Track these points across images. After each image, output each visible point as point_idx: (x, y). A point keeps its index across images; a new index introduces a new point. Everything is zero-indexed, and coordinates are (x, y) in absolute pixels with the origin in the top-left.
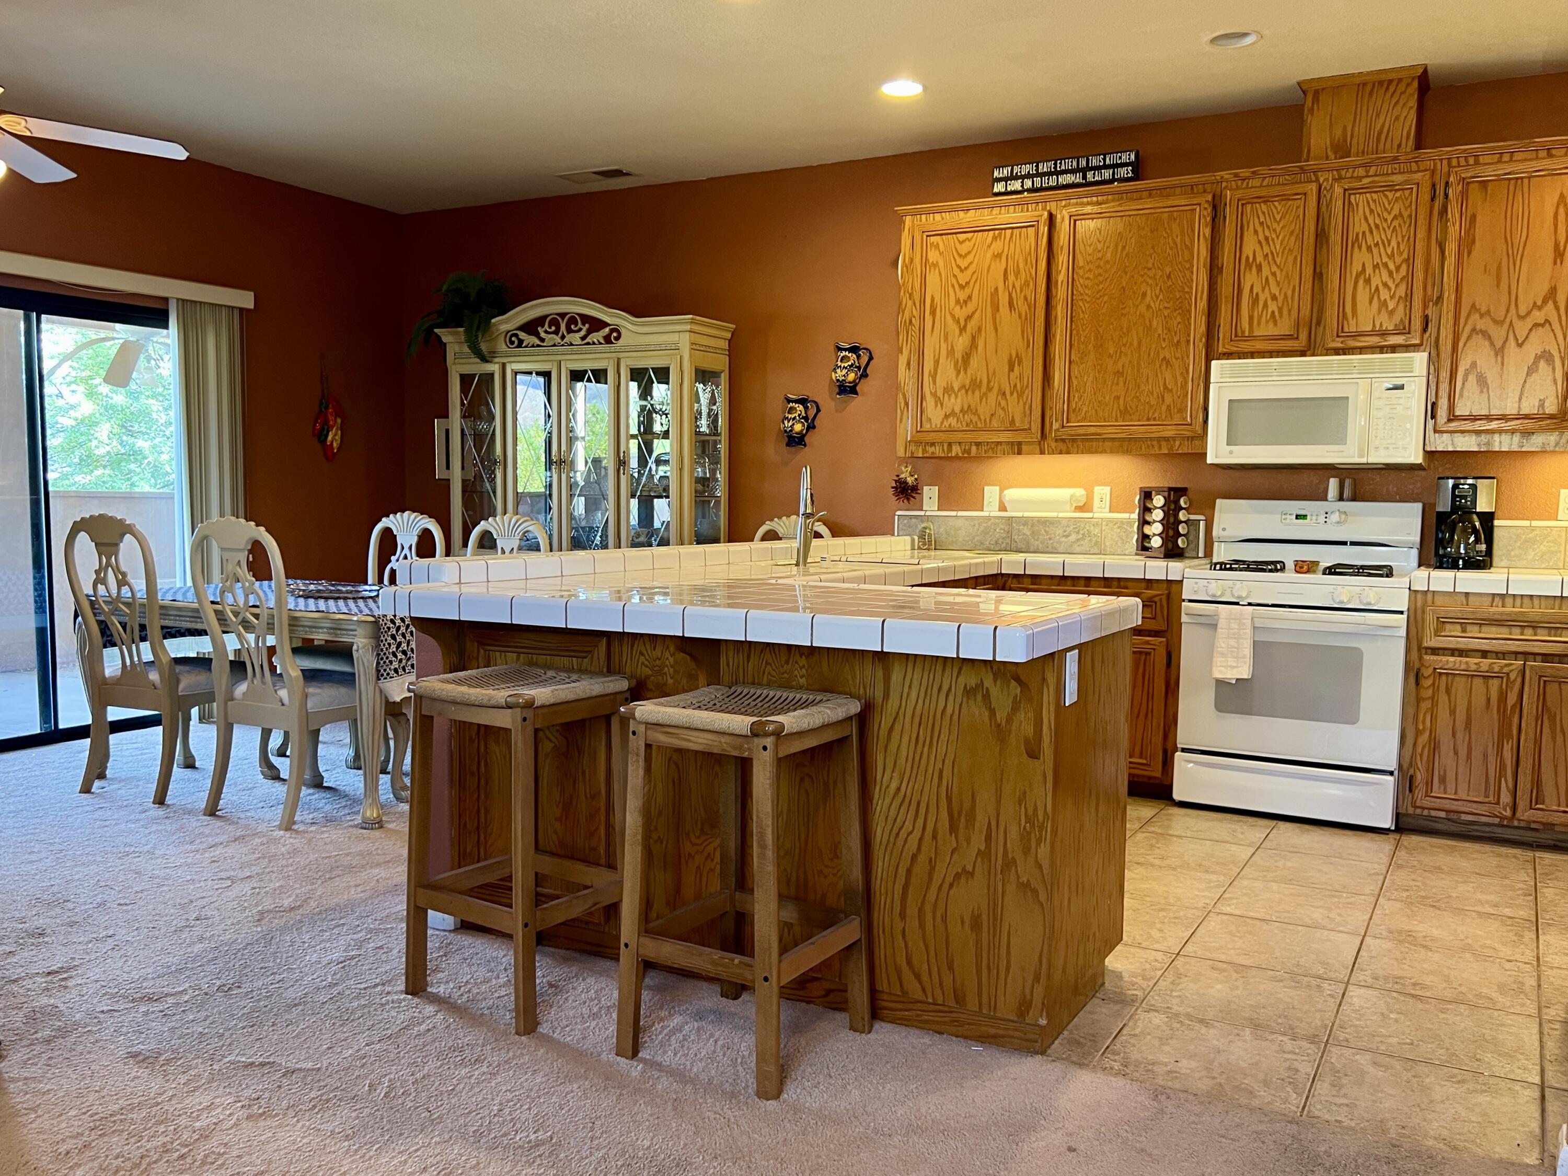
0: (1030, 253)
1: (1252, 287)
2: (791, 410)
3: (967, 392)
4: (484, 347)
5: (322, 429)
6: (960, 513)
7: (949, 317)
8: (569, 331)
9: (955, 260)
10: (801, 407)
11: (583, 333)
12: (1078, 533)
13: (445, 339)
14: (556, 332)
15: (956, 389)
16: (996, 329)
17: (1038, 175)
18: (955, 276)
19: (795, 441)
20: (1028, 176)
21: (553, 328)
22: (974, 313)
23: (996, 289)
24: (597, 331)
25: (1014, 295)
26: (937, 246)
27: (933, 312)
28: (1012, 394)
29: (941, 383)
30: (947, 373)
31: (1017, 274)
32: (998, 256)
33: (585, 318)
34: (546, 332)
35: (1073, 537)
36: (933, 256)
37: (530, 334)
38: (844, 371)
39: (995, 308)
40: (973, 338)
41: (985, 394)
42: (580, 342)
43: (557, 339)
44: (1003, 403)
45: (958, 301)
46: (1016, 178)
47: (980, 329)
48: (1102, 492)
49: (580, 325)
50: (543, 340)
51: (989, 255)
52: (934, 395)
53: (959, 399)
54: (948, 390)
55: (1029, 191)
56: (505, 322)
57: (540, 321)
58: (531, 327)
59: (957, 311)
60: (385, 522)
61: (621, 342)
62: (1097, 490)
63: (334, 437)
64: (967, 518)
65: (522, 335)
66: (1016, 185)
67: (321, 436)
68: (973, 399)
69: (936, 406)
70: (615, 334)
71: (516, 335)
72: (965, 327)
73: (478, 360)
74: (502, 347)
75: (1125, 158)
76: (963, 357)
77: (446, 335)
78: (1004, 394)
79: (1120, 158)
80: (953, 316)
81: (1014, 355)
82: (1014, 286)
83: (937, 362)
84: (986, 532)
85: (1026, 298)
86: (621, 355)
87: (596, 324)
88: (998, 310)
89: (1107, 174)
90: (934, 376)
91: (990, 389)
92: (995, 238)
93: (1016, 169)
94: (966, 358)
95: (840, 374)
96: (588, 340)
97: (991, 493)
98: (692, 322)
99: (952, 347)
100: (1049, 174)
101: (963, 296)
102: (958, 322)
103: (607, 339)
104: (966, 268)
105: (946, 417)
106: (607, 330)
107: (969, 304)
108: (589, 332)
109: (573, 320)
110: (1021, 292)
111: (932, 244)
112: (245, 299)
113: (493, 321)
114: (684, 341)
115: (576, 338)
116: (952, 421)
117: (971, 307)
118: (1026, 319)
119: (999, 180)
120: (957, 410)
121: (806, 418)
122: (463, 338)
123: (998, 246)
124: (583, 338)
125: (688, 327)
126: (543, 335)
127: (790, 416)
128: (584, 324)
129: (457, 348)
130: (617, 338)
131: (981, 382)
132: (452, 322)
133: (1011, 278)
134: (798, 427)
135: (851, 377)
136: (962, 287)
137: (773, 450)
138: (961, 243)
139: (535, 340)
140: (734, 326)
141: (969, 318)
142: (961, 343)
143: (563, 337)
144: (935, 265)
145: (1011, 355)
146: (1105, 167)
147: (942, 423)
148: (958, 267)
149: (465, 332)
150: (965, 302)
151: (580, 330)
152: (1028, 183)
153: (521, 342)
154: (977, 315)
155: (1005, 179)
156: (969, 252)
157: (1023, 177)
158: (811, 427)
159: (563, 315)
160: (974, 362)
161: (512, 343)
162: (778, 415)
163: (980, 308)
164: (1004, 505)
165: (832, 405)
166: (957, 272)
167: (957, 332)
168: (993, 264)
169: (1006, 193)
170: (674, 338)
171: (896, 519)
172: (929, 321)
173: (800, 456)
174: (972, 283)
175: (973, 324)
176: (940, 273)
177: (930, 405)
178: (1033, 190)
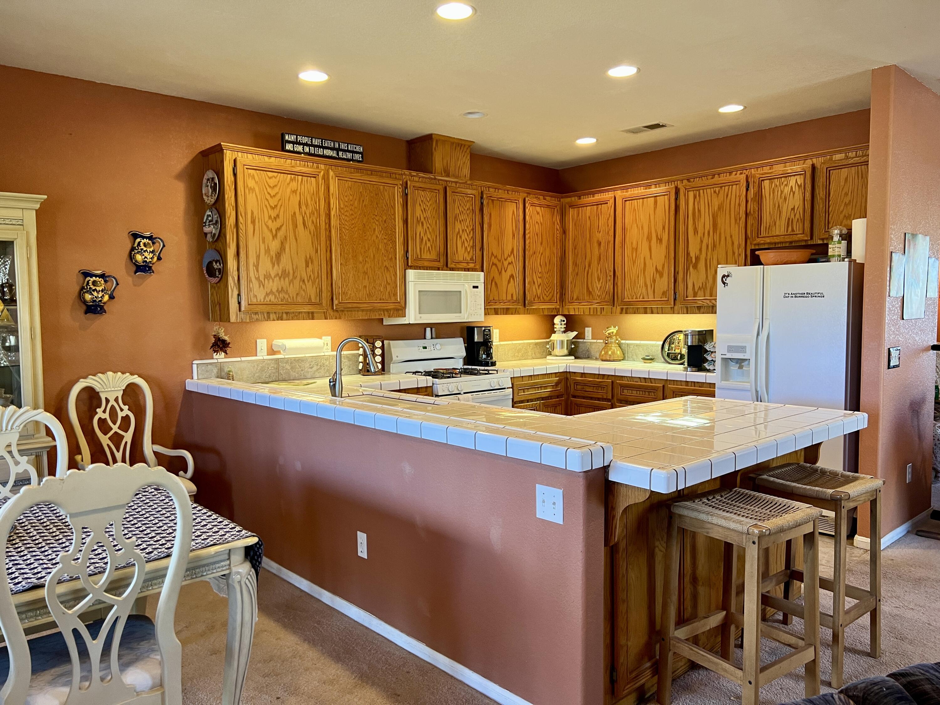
0: (313, 194)
1: (420, 233)
2: (93, 283)
3: (280, 279)
7: (265, 227)
9: (266, 189)
10: (102, 281)
12: (317, 365)
15: (273, 276)
16: (296, 240)
17: (312, 145)
18: (267, 200)
19: (94, 309)
20: (306, 144)
22: (281, 226)
23: (295, 213)
25: (306, 218)
26: (253, 177)
27: (253, 222)
28: (308, 281)
29: (262, 272)
30: (266, 265)
31: (307, 206)
32: (294, 192)
35: (315, 368)
36: (250, 182)
39: (295, 226)
40: (282, 243)
41: (292, 280)
44: (304, 287)
45: (270, 217)
46: (300, 144)
47: (286, 237)
51: (289, 190)
52: (258, 279)
53: (275, 283)
54: (268, 276)
55: (306, 154)
59: (270, 223)
66: (299, 148)
68: (285, 283)
69: (260, 287)
72: (276, 235)
75: (358, 149)
76: (276, 255)
78: (304, 281)
79: (356, 148)
80: (268, 227)
81: (308, 257)
82: (305, 213)
83: (258, 257)
85: (313, 222)
88: (297, 227)
89: (349, 155)
90: (257, 266)
91: (295, 277)
92: (291, 180)
93: (299, 138)
94: (278, 256)
97: (262, 344)
99: (268, 247)
100: (319, 147)
101: (273, 214)
102: (271, 230)
104: (274, 196)
105: (267, 294)
107: (278, 220)
110: (310, 217)
111: (249, 175)
116: (272, 297)
117: (279, 222)
118: (314, 235)
119: (288, 142)
120: (274, 290)
121: (107, 290)
123: (294, 185)
127: (95, 288)
131: (289, 272)
133: (304, 208)
134: (106, 298)
135: (154, 259)
136: (273, 208)
138: (270, 178)
141: (278, 229)
142: (275, 245)
144: (253, 190)
145: (306, 257)
146: (348, 151)
147: (265, 298)
148: (269, 193)
150: (275, 218)
152: (307, 149)
154: (284, 228)
155: (293, 143)
156: (276, 186)
157: (303, 144)
158: (111, 297)
160: (285, 259)
162: (77, 288)
163: (285, 224)
164: (271, 351)
165: (130, 280)
166: (268, 197)
167: (271, 237)
168: (291, 196)
169: (293, 152)
170: (17, 214)
171: (195, 366)
172: (250, 227)
173: (100, 321)
174: (279, 207)
175: (281, 234)
176: (256, 196)
177: (255, 284)
178: (309, 154)
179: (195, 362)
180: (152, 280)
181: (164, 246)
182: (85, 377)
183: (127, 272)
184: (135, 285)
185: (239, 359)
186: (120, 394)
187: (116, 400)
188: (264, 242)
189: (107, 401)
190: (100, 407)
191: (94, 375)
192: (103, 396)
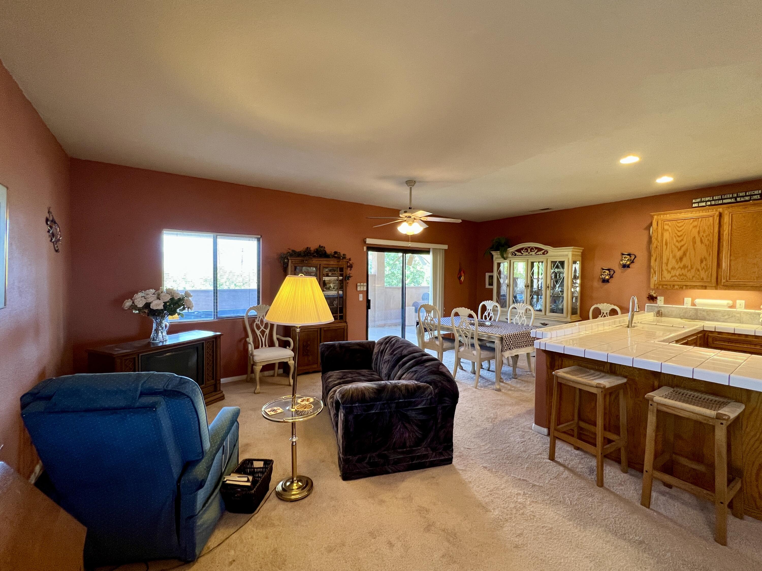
0: (710, 226)
2: (604, 272)
3: (681, 269)
4: (505, 256)
5: (460, 277)
6: (674, 306)
7: (673, 247)
8: (531, 251)
9: (676, 228)
10: (608, 271)
11: (536, 252)
12: (729, 315)
13: (493, 254)
14: (527, 252)
15: (677, 268)
16: (695, 249)
17: (713, 200)
18: (676, 234)
19: (605, 281)
20: (709, 201)
21: (526, 251)
22: (684, 244)
23: (695, 237)
24: (540, 251)
25: (703, 239)
26: (668, 224)
27: (666, 244)
28: (702, 270)
29: (670, 266)
30: (672, 263)
31: (704, 231)
32: (695, 227)
33: (536, 248)
34: (524, 252)
35: (726, 317)
36: (666, 227)
37: (518, 252)
38: (626, 261)
39: (694, 242)
40: (684, 252)
41: (690, 270)
42: (534, 254)
43: (527, 253)
44: (698, 273)
45: (677, 241)
46: (703, 202)
47: (687, 250)
48: (740, 303)
49: (534, 250)
50: (523, 254)
51: (691, 226)
52: (667, 270)
53: (678, 272)
54: (673, 268)
55: (709, 205)
56: (511, 249)
57: (522, 249)
58: (519, 251)
59: (677, 244)
60: (483, 303)
61: (548, 254)
62: (738, 302)
63: (462, 279)
64: (677, 308)
65: (516, 253)
66: (704, 204)
67: (459, 278)
68: (684, 272)
69: (668, 273)
70: (546, 252)
71: (514, 253)
72: (680, 249)
73: (503, 259)
74: (510, 255)
75: (756, 192)
76: (679, 258)
77: (494, 253)
78: (698, 270)
79: (754, 192)
80: (675, 246)
81: (703, 258)
82: (703, 236)
83: (668, 260)
84: (685, 313)
85: (708, 240)
86: (548, 258)
87: (540, 250)
88: (696, 244)
89: (747, 198)
90: (667, 265)
91: (692, 269)
92: (694, 221)
93: (703, 199)
94: (681, 259)
95: (624, 262)
96: (537, 254)
97: (688, 301)
98: (573, 249)
99: (675, 255)
100: (720, 200)
101: (679, 239)
102: (677, 247)
103: (544, 254)
104: (681, 231)
105: (672, 277)
106: (543, 251)
108: (537, 252)
109: (532, 248)
110: (706, 237)
111: (666, 224)
112: (446, 247)
113: (508, 249)
114: (570, 254)
115: (533, 253)
116: (676, 278)
117: (682, 243)
118: (709, 247)
119: (695, 203)
120: (677, 275)
121: (610, 275)
122: (499, 254)
123: (695, 223)
124: (536, 253)
125: (572, 250)
126: (522, 252)
127: (604, 274)
128: (536, 249)
129: (496, 256)
130: (547, 253)
131: (688, 266)
132: (496, 250)
133: (701, 234)
134: (607, 277)
135: (628, 263)
136: (679, 236)
137: (597, 284)
138: (679, 223)
139: (520, 254)
140: (583, 248)
141: (681, 247)
142: (679, 254)
143: (529, 253)
144: (667, 230)
146: (746, 196)
147: (671, 278)
148: (677, 230)
149: (500, 252)
150: (681, 241)
151: (534, 251)
152: (709, 203)
153: (515, 255)
154: (686, 245)
155: (698, 203)
156: (682, 226)
157: (706, 202)
158: (612, 277)
159: (529, 247)
160: (684, 259)
161: (513, 255)
162: (600, 274)
163: (687, 243)
164: (693, 304)
165: (620, 271)
166: (676, 231)
167: (677, 250)
168: (693, 230)
169: (699, 207)
170: (566, 253)
171: (646, 306)
172: (665, 247)
173: (607, 286)
174: (683, 236)
175: (683, 249)
176: (669, 233)
177: (665, 273)
178: (711, 205)
179: (647, 304)
180: (629, 270)
181: (635, 257)
182: (597, 304)
183: (619, 268)
184: (622, 272)
185: (671, 306)
186: (608, 312)
187: (607, 313)
188: (672, 252)
189: (603, 313)
190: (600, 315)
191: (600, 304)
192: (602, 311)
